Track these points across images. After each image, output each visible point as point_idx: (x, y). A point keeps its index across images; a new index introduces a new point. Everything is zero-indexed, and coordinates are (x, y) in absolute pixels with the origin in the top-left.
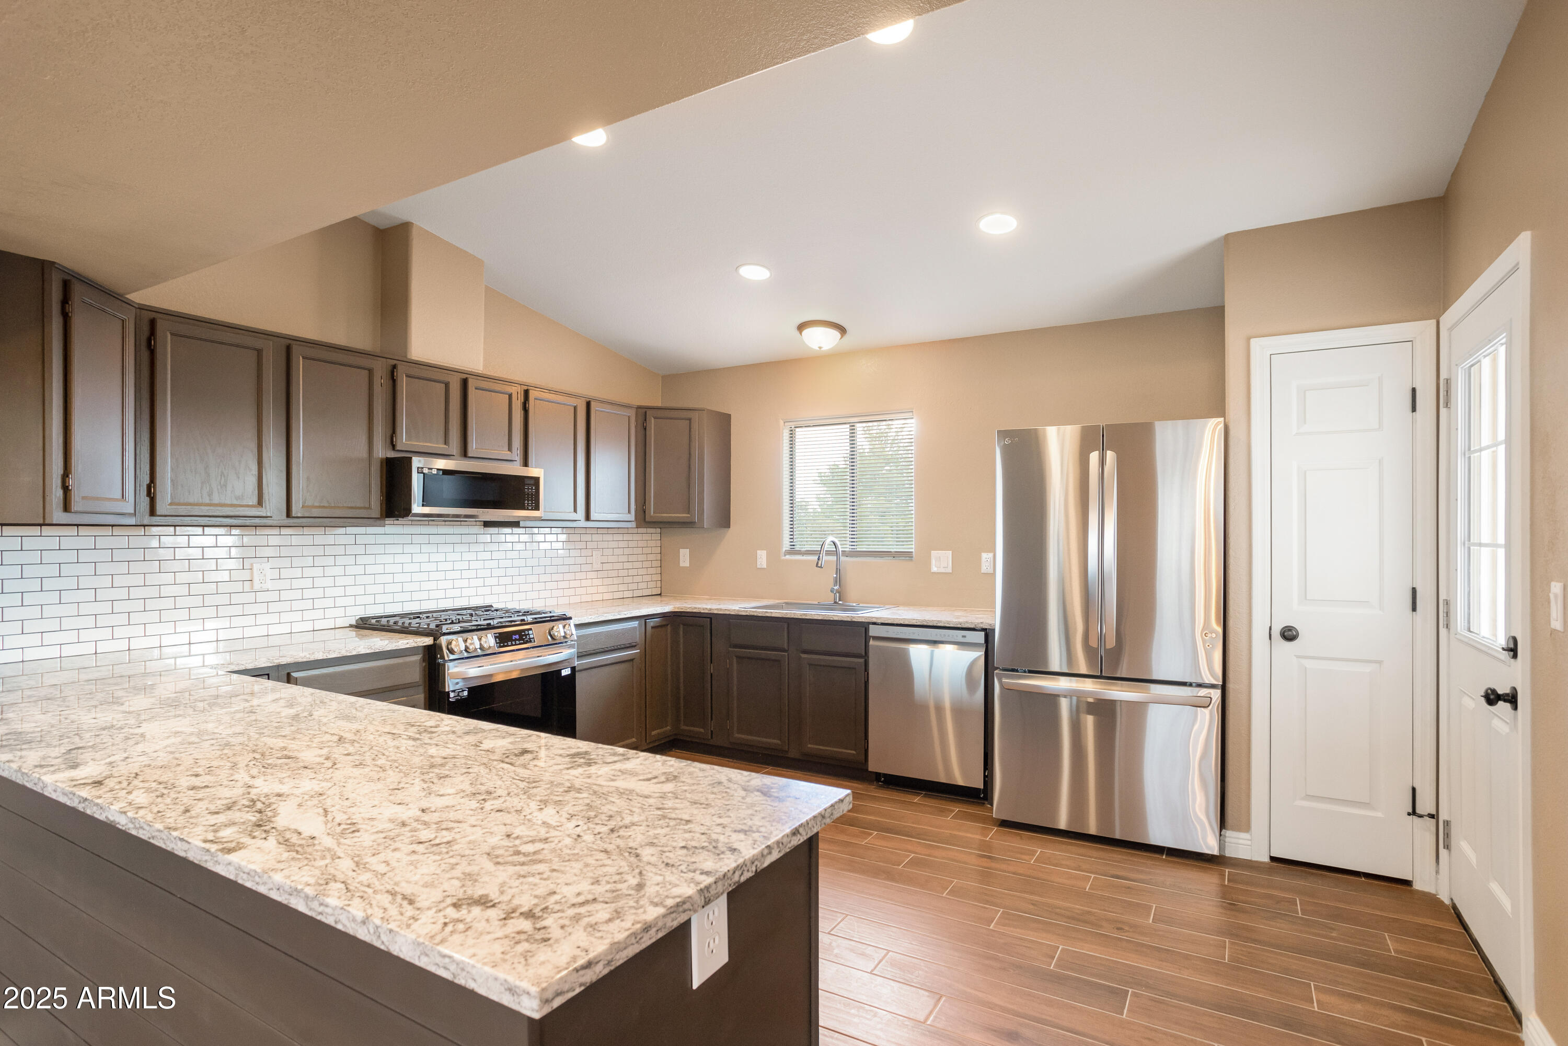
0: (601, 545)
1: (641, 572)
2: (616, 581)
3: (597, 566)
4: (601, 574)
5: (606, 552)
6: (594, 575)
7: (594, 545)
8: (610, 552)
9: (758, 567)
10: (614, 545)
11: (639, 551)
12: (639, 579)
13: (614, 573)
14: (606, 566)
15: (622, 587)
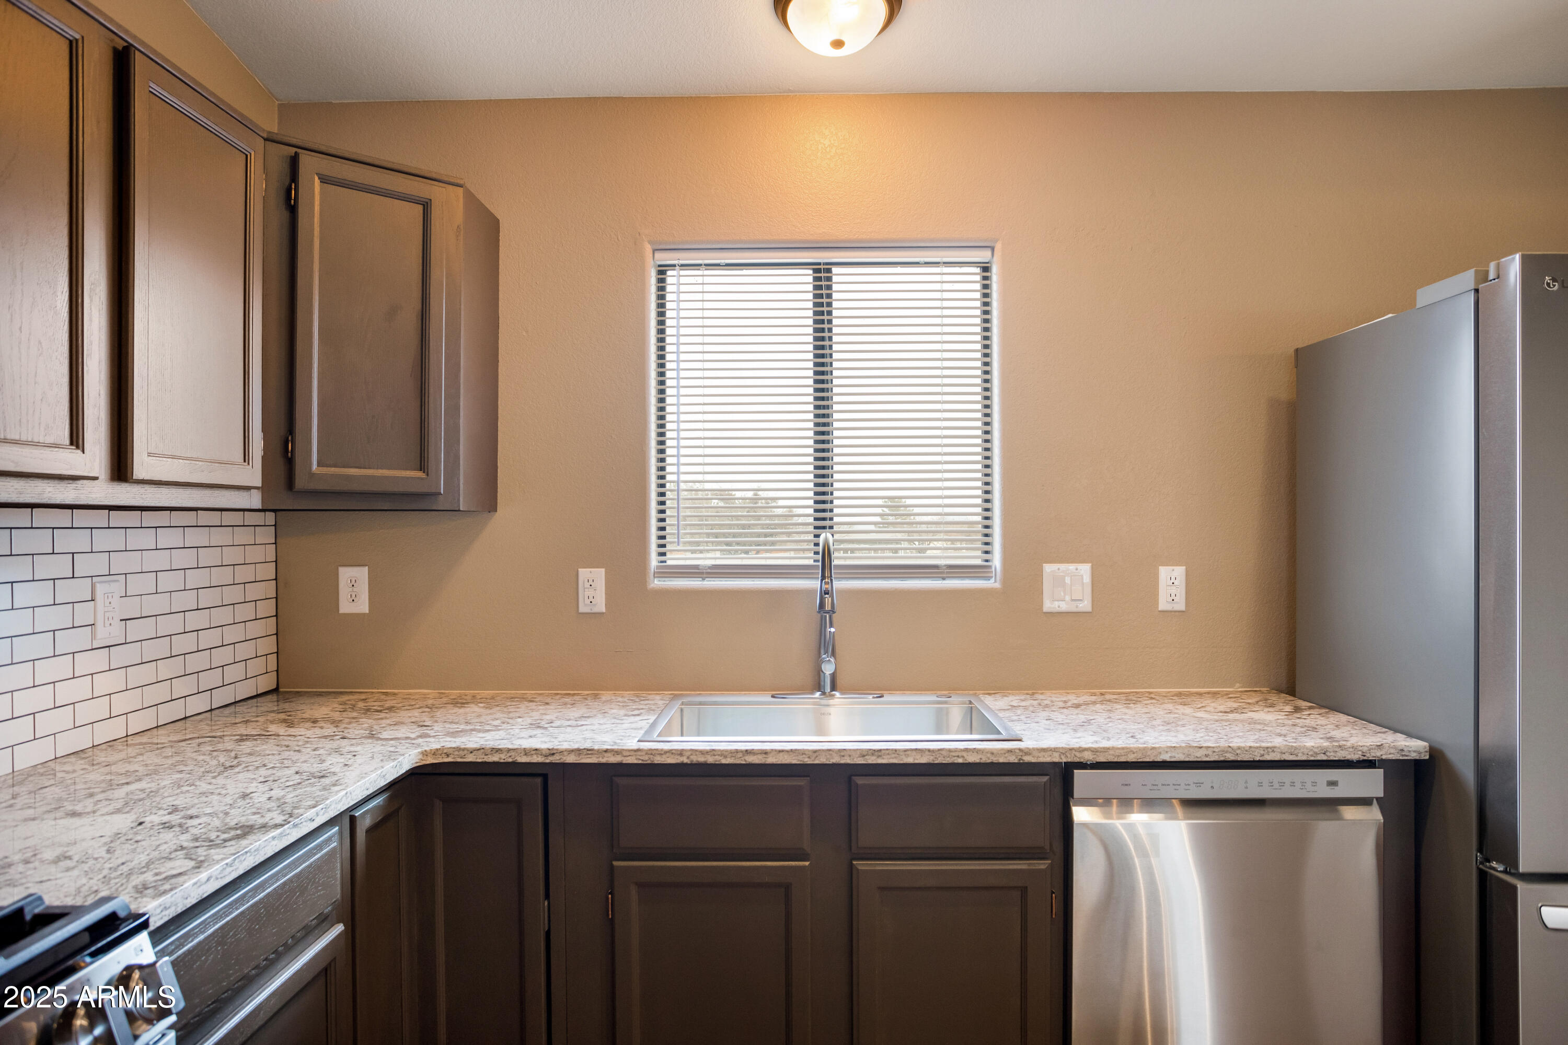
0: (120, 563)
1: (231, 634)
2: (166, 669)
3: (109, 632)
4: (121, 656)
5: (137, 584)
6: (98, 660)
7: (97, 564)
8: (146, 583)
9: (583, 609)
10: (161, 560)
11: (225, 576)
12: (224, 656)
13: (160, 648)
14: (137, 630)
15: (181, 687)
